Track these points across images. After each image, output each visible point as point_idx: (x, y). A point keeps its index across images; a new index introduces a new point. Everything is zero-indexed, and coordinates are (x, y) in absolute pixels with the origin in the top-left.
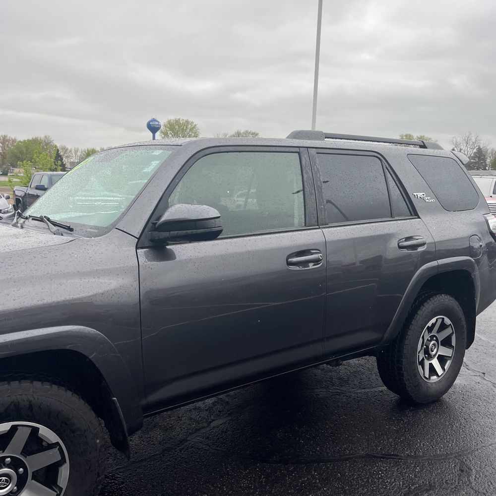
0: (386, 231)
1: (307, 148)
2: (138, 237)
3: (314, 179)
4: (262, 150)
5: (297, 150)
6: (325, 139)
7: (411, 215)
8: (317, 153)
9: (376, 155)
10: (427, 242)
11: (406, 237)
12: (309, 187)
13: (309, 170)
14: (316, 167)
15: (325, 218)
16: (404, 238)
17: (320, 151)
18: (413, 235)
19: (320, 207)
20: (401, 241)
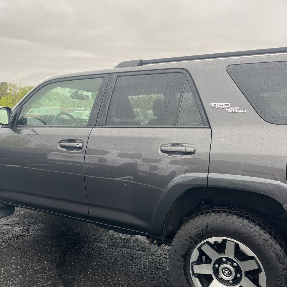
5: (103, 76)
8: (118, 76)
9: (180, 71)
11: (173, 143)
12: (98, 99)
13: (104, 88)
14: (111, 86)
15: (102, 121)
16: (169, 144)
17: (121, 74)
18: (182, 142)
19: (101, 113)
20: (166, 145)
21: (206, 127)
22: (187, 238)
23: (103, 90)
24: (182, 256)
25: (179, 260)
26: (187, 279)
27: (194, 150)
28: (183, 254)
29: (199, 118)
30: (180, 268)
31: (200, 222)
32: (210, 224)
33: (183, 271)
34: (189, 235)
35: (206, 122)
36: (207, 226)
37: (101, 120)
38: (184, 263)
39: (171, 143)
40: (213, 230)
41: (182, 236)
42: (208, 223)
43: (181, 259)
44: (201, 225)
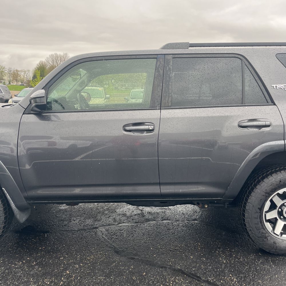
0: (227, 114)
1: (165, 54)
2: (25, 108)
3: (164, 76)
4: (124, 58)
5: (156, 56)
6: (189, 48)
7: (268, 102)
8: (173, 58)
9: (237, 56)
10: (274, 124)
11: (249, 119)
12: (158, 81)
13: (162, 69)
14: (169, 67)
15: (168, 102)
16: (247, 120)
17: (177, 56)
18: (258, 118)
19: (165, 94)
20: (243, 121)
21: (270, 104)
22: (264, 194)
23: (161, 72)
24: (259, 208)
25: (257, 212)
26: (262, 225)
27: (270, 123)
28: (260, 207)
29: (263, 98)
30: (257, 218)
31: (274, 180)
32: (283, 179)
33: (259, 220)
34: (266, 191)
35: (269, 100)
36: (280, 181)
37: (166, 102)
38: (260, 214)
39: (248, 119)
40: (284, 183)
41: (259, 194)
42: (281, 179)
43: (258, 211)
44: (275, 181)
